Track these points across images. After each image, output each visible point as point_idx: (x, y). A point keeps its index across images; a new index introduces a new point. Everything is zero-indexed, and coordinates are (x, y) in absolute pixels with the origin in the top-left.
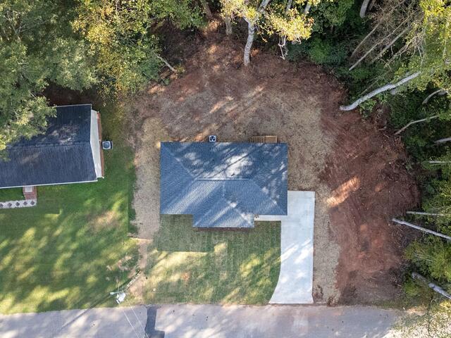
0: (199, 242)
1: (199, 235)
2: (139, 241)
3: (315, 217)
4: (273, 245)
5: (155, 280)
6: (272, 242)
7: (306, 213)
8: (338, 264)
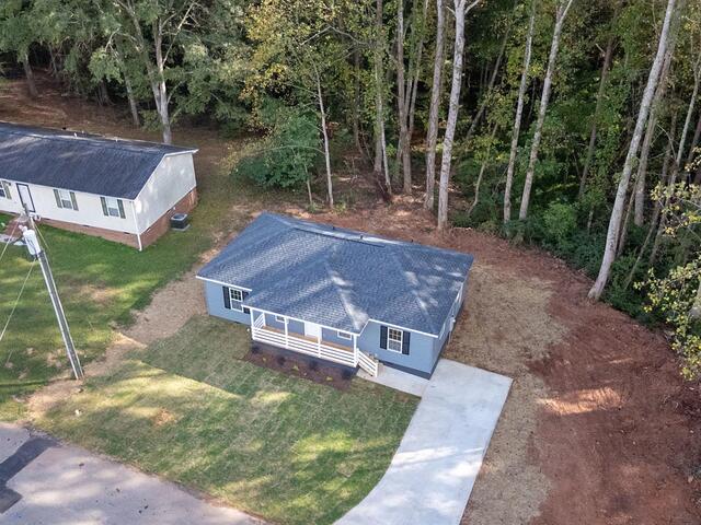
0: (231, 375)
1: (239, 365)
2: (123, 340)
3: (503, 415)
4: (384, 430)
5: (104, 401)
6: (386, 423)
7: (483, 404)
8: (537, 514)
